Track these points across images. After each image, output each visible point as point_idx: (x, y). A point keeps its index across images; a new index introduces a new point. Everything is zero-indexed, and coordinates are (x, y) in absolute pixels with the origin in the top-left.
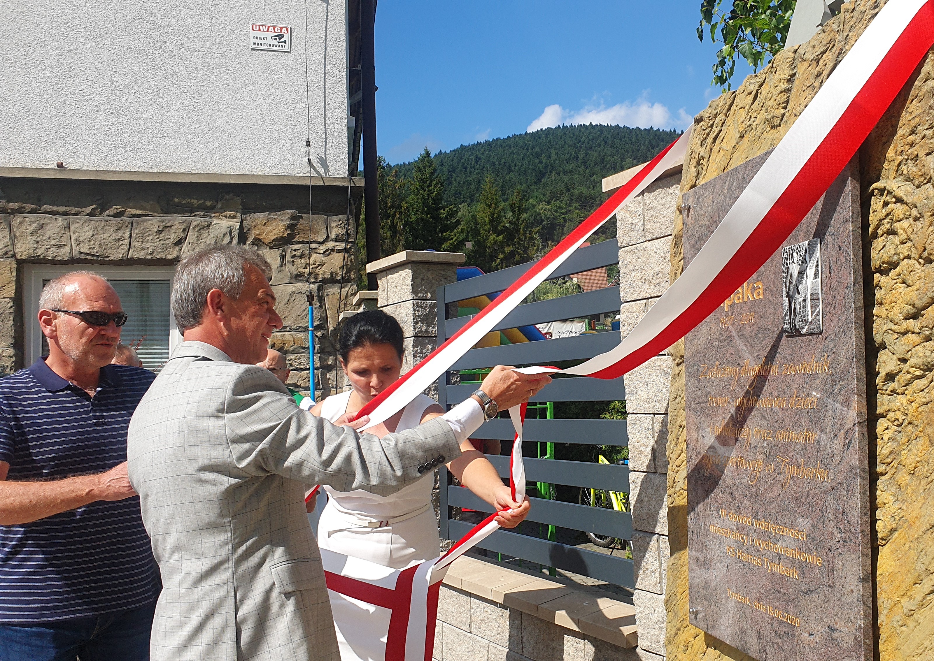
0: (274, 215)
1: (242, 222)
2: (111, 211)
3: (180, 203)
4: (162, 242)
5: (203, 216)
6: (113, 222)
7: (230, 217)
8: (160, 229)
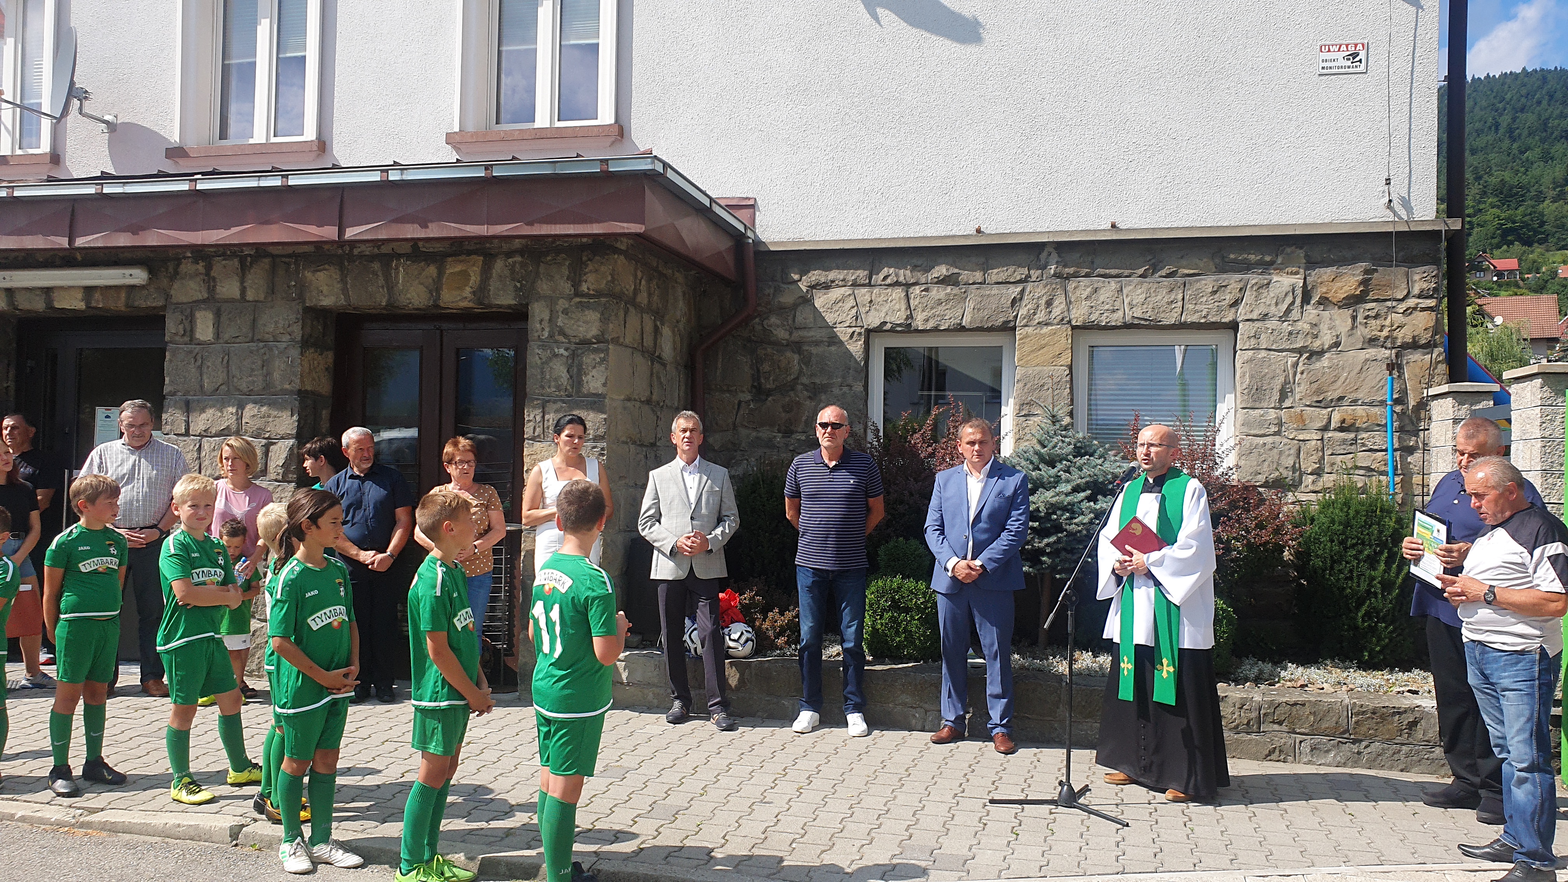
0: (1343, 270)
1: (1305, 279)
2: (1163, 272)
3: (1235, 259)
4: (1216, 304)
5: (1262, 273)
6: (1166, 283)
7: (1292, 273)
8: (1215, 289)
